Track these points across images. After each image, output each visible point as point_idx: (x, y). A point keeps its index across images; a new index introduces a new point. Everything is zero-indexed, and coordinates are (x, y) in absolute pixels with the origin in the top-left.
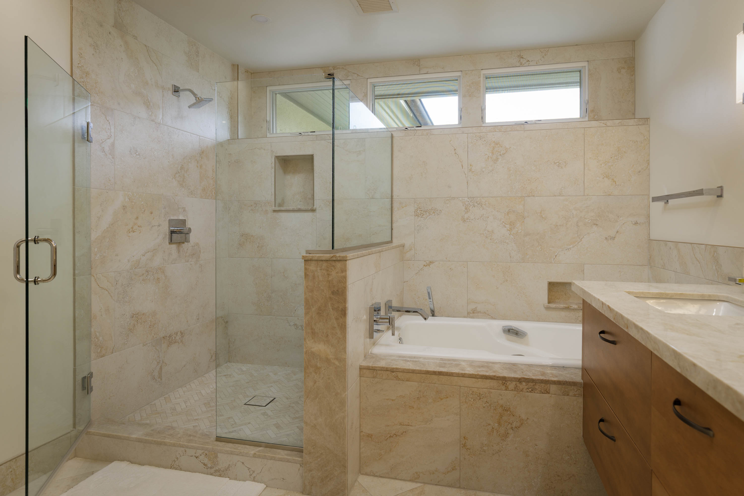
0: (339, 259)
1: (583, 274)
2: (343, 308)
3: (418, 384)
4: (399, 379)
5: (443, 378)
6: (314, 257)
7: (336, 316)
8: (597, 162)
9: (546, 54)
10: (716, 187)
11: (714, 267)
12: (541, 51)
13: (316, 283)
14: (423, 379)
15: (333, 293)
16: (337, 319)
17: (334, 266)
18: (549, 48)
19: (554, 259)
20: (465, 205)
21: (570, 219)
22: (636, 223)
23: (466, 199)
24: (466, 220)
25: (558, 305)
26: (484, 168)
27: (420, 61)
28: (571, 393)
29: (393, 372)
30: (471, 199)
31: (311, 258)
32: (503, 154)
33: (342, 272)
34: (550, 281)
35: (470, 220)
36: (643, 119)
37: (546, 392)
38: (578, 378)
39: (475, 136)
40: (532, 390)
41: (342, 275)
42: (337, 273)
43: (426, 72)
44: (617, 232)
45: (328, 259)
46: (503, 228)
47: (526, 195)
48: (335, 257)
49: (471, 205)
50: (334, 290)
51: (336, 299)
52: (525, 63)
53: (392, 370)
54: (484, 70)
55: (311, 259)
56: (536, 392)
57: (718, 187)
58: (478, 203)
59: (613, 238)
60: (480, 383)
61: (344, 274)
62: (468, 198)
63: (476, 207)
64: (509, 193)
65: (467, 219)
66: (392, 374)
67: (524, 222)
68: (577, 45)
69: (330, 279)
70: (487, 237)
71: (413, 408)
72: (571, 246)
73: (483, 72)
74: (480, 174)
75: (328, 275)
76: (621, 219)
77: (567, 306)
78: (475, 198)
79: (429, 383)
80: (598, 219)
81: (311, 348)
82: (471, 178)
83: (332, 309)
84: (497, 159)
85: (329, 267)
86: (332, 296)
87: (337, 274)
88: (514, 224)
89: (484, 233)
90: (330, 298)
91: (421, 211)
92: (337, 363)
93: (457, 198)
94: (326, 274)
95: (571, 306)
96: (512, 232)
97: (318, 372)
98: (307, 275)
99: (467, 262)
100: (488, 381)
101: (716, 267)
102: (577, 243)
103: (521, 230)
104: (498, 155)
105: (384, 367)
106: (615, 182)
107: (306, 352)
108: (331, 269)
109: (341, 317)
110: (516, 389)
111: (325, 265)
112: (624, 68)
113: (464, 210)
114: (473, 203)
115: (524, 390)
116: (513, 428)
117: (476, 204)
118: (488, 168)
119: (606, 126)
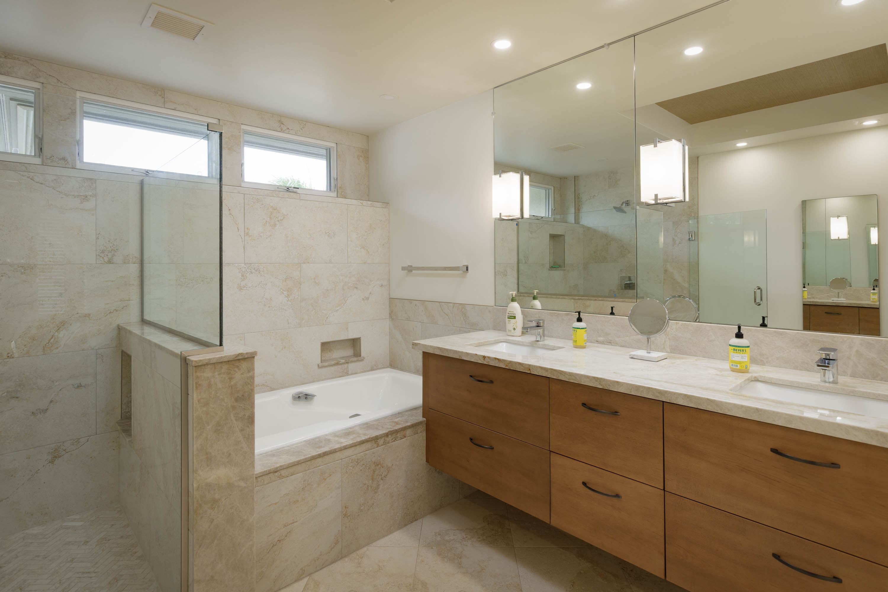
0: (246, 357)
1: (348, 331)
2: (250, 415)
3: (303, 474)
4: (284, 477)
5: (327, 458)
6: (212, 360)
7: (241, 427)
8: (357, 235)
9: (304, 127)
10: (462, 266)
11: (462, 319)
12: (299, 122)
13: (213, 393)
14: (308, 466)
15: (237, 400)
16: (242, 430)
17: (238, 367)
18: (307, 122)
19: (326, 321)
20: (241, 272)
21: (338, 284)
22: (382, 286)
23: (243, 265)
24: (242, 288)
25: (330, 363)
26: (262, 232)
27: (164, 92)
28: (419, 431)
29: (276, 472)
30: (248, 265)
31: (207, 361)
32: (280, 220)
33: (249, 372)
34: (322, 341)
35: (247, 288)
36: (385, 204)
37: (404, 437)
38: (419, 417)
39: (252, 198)
40: (395, 439)
41: (248, 375)
42: (242, 374)
43: (173, 108)
44: (370, 293)
45: (232, 359)
46: (281, 295)
47: (302, 262)
48: (242, 356)
49: (248, 272)
50: (238, 396)
51: (241, 406)
52: (285, 130)
53: (276, 471)
54: (244, 125)
55: (206, 363)
56: (398, 439)
57: (463, 266)
58: (256, 269)
59: (367, 299)
60: (359, 449)
61: (251, 374)
62: (245, 264)
63: (253, 274)
64: (287, 259)
65: (244, 287)
66: (275, 475)
67: (300, 288)
68: (328, 127)
69: (232, 383)
70: (265, 305)
71: (298, 501)
72: (339, 308)
73: (243, 127)
74: (258, 239)
75: (230, 379)
76: (372, 282)
77: (337, 362)
78: (253, 264)
79: (314, 468)
80: (358, 283)
81: (206, 479)
82: (248, 243)
83: (236, 420)
84: (275, 225)
85: (231, 369)
86: (236, 404)
87: (242, 376)
88: (291, 291)
89: (262, 301)
90: (234, 407)
91: (186, 279)
92: (242, 484)
93: (233, 264)
94: (227, 378)
95: (340, 361)
96: (290, 299)
97: (216, 507)
98: (200, 385)
99: (244, 334)
100: (364, 445)
101: (463, 318)
102: (343, 305)
103: (298, 296)
104: (276, 220)
105: (266, 471)
106: (369, 252)
107: (198, 487)
108: (234, 370)
109: (248, 427)
110: (385, 443)
111: (225, 367)
112: (361, 156)
113: (241, 277)
114: (250, 269)
115: (390, 441)
116: (382, 478)
117: (254, 271)
118: (266, 233)
119: (362, 205)
